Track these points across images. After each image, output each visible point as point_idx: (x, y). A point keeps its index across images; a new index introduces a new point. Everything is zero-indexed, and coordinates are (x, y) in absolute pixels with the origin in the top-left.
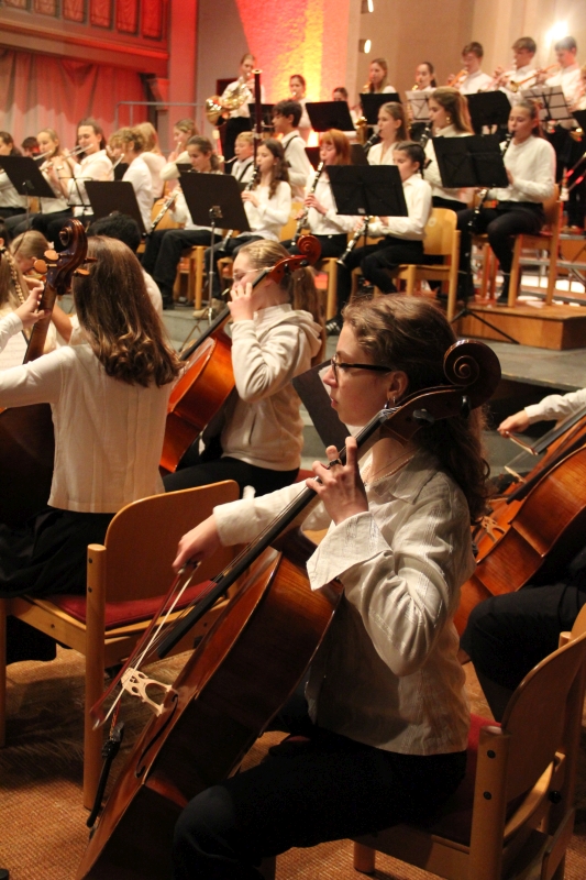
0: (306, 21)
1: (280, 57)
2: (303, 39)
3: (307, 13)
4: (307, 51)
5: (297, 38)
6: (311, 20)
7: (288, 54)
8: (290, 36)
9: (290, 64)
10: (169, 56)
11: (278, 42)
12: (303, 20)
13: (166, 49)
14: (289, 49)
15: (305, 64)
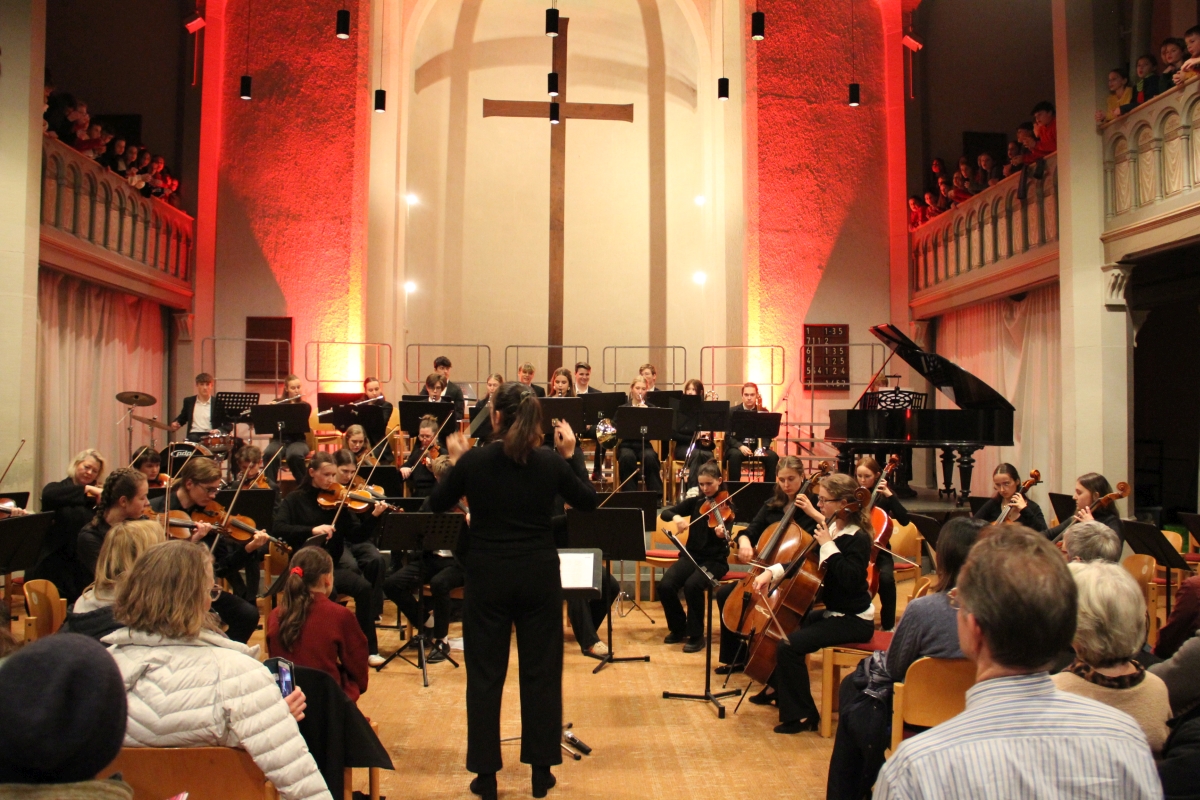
0: (349, 278)
1: (321, 303)
2: (348, 291)
3: (351, 273)
4: (351, 301)
5: (341, 290)
6: (353, 278)
7: (330, 301)
8: (332, 288)
9: (332, 309)
10: (194, 295)
11: (317, 291)
12: (346, 277)
13: (191, 288)
14: (330, 298)
15: (350, 311)
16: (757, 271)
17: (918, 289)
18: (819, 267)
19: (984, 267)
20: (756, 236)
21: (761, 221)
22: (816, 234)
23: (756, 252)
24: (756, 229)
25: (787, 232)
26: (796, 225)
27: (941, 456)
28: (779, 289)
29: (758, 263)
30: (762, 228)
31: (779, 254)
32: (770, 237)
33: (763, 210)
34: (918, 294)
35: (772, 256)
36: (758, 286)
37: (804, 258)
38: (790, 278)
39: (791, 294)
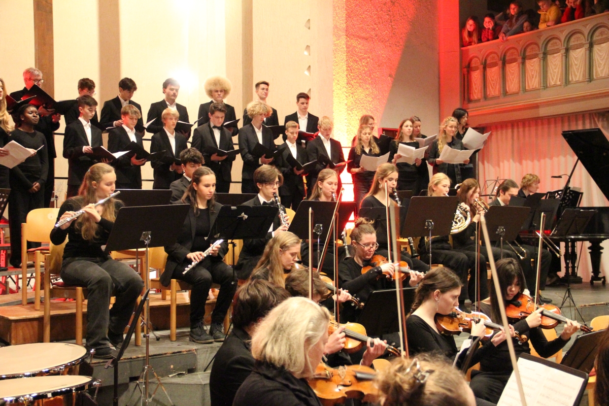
16: (344, 75)
17: (470, 101)
18: (390, 76)
19: (592, 82)
20: (343, 41)
21: (347, 26)
22: (387, 44)
23: (342, 56)
24: (343, 34)
25: (367, 39)
26: (373, 33)
27: (589, 248)
28: (361, 93)
29: (345, 68)
30: (349, 34)
31: (360, 60)
32: (354, 43)
33: (349, 16)
34: (471, 105)
35: (356, 61)
36: (345, 89)
37: (379, 66)
38: (369, 84)
39: (370, 99)
